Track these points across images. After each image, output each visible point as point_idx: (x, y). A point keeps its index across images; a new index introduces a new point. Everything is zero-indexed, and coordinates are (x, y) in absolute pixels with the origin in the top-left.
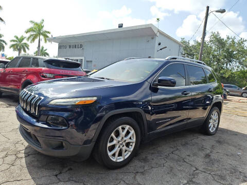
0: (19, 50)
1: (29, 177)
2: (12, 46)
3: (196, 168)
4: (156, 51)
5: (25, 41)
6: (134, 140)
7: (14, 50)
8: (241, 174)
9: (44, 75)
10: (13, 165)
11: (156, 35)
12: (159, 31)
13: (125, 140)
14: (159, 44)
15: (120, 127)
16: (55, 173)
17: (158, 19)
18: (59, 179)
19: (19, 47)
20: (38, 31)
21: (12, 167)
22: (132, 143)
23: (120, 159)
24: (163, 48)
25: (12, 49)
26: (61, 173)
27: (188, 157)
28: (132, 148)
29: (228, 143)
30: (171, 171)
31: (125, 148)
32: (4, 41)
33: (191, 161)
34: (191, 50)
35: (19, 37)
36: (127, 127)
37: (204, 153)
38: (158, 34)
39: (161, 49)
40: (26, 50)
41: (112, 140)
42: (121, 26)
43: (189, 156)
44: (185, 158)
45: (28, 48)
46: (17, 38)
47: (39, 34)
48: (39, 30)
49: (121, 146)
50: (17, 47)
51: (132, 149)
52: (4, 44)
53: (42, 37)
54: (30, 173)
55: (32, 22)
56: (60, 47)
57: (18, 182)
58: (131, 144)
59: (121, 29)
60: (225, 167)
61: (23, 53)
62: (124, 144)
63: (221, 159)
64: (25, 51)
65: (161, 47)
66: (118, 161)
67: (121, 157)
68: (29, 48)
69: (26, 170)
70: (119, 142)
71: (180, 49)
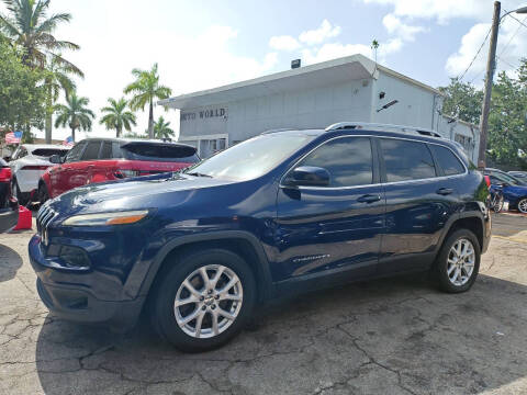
0: (119, 128)
1: (33, 357)
2: (105, 119)
3: (372, 359)
4: (374, 110)
5: (127, 109)
6: (240, 296)
7: (109, 127)
8: (476, 376)
9: (121, 172)
10: (16, 337)
11: (371, 77)
12: (378, 68)
13: (218, 296)
14: (382, 96)
15: (203, 270)
16: (81, 354)
17: (375, 43)
18: (82, 365)
19: (116, 122)
20: (148, 88)
21: (14, 341)
22: (237, 301)
23: (209, 332)
24: (391, 104)
25: (104, 124)
26: (91, 355)
27: (367, 337)
28: (235, 313)
29: (486, 311)
30: (312, 362)
31: (217, 312)
32: (90, 112)
33: (368, 345)
34: (476, 104)
35: (117, 102)
36: (222, 269)
37: (412, 329)
38: (377, 75)
39: (385, 107)
40: (131, 125)
41: (186, 294)
42: (296, 64)
43: (372, 334)
44: (361, 338)
45: (134, 123)
46: (114, 103)
47: (151, 93)
48: (151, 86)
49: (209, 308)
50: (114, 121)
51: (235, 315)
52: (90, 116)
53: (156, 99)
54: (38, 352)
55: (135, 71)
56: (183, 117)
57: (9, 366)
58: (234, 304)
59: (297, 71)
60: (444, 360)
61: (124, 131)
62: (216, 303)
63: (446, 342)
64: (128, 128)
65: (386, 101)
66: (202, 336)
67: (209, 330)
68: (137, 121)
69: (33, 348)
70: (203, 298)
71: (435, 104)
